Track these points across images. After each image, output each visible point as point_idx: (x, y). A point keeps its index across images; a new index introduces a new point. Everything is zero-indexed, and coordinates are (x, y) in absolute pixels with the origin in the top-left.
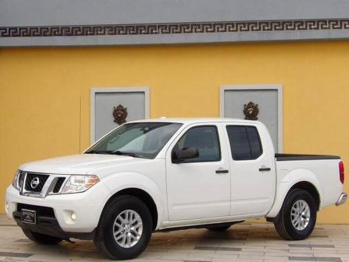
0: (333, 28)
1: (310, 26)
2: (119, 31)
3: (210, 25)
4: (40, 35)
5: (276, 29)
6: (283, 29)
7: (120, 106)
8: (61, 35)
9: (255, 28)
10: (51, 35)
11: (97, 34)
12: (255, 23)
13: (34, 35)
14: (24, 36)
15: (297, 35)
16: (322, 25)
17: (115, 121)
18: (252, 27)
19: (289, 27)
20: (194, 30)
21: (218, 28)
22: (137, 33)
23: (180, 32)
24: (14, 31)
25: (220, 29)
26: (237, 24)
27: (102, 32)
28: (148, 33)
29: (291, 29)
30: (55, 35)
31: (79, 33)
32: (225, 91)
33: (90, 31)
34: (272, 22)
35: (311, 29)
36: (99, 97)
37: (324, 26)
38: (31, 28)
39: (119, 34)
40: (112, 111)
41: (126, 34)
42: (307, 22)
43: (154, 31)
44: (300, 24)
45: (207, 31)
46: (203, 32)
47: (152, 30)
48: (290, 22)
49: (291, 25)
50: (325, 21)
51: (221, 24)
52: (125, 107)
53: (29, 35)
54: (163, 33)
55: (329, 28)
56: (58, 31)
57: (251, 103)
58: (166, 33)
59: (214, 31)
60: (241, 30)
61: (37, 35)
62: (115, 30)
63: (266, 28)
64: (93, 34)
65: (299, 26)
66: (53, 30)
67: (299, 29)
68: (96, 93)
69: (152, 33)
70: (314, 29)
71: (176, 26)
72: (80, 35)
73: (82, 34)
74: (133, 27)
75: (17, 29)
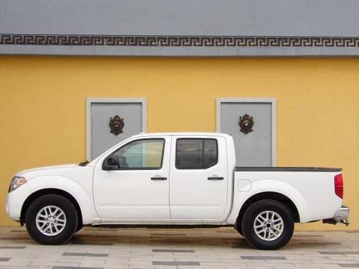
0: (326, 46)
1: (305, 43)
2: (118, 42)
3: (209, 39)
4: (35, 44)
5: (272, 45)
6: (278, 45)
7: (117, 117)
8: (57, 44)
9: (252, 44)
10: (46, 44)
11: (96, 44)
12: (252, 39)
13: (29, 44)
14: (18, 43)
15: (292, 51)
16: (316, 42)
17: (111, 132)
18: (250, 42)
19: (285, 44)
20: (193, 43)
21: (217, 42)
22: (136, 45)
23: (179, 45)
24: (8, 38)
25: (219, 44)
26: (235, 39)
27: (101, 42)
28: (147, 45)
29: (287, 46)
30: (51, 44)
31: (76, 42)
32: (222, 103)
33: (88, 41)
34: (269, 38)
35: (305, 46)
36: (95, 107)
37: (317, 44)
38: (26, 36)
39: (118, 44)
40: (108, 121)
41: (125, 45)
42: (301, 39)
43: (153, 43)
44: (295, 41)
45: (206, 45)
46: (202, 45)
47: (151, 42)
48: (285, 39)
49: (286, 42)
50: (318, 39)
51: (219, 39)
52: (121, 117)
53: (24, 43)
54: (162, 45)
55: (322, 46)
56: (54, 40)
57: (246, 115)
58: (166, 45)
59: (213, 45)
60: (239, 45)
61: (32, 44)
62: (113, 40)
63: (263, 44)
64: (91, 44)
65: (294, 43)
66: (50, 39)
67: (294, 45)
68: (92, 103)
69: (151, 45)
70: (308, 46)
71: (175, 39)
72: (77, 44)
73: (80, 44)
74: (132, 38)
75: (10, 37)
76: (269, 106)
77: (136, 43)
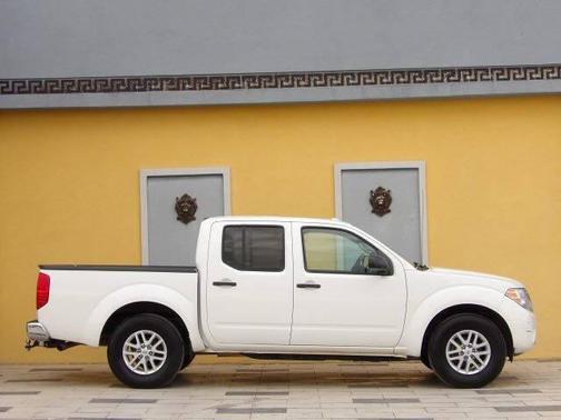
0: (498, 79)
1: (465, 76)
2: (184, 85)
3: (320, 76)
4: (62, 92)
5: (415, 82)
6: (425, 81)
7: (186, 196)
8: (94, 91)
9: (385, 80)
10: (78, 91)
11: (151, 89)
12: (385, 73)
13: (52, 92)
14: (36, 92)
15: (446, 89)
16: (482, 75)
17: (178, 219)
18: (381, 79)
19: (434, 79)
20: (295, 83)
21: (331, 80)
22: (211, 88)
23: (276, 86)
24: (21, 84)
25: (335, 82)
26: (359, 75)
27: (158, 86)
28: (227, 88)
29: (438, 81)
30: (85, 91)
31: (122, 88)
32: (342, 171)
33: (139, 85)
34: (410, 72)
35: (465, 80)
36: (153, 183)
37: (485, 77)
38: (47, 81)
39: (184, 89)
40: (173, 203)
41: (194, 89)
42: (459, 71)
43: (237, 85)
44: (451, 74)
45: (315, 85)
46: (309, 85)
47: (234, 83)
48: (436, 72)
49: (437, 76)
50: (485, 70)
51: (336, 74)
53: (45, 92)
54: (250, 87)
55: (492, 79)
56: (90, 85)
57: (380, 188)
58: (255, 87)
59: (325, 85)
60: (365, 83)
61: (57, 92)
62: (177, 83)
63: (402, 80)
64: (144, 90)
65: (449, 76)
66: (83, 83)
67: (449, 81)
68: (148, 177)
69: (234, 88)
70: (471, 80)
71: (269, 77)
72: (123, 91)
73: (128, 90)
74: (206, 78)
75: (24, 82)
76: (415, 173)
77: (211, 85)
